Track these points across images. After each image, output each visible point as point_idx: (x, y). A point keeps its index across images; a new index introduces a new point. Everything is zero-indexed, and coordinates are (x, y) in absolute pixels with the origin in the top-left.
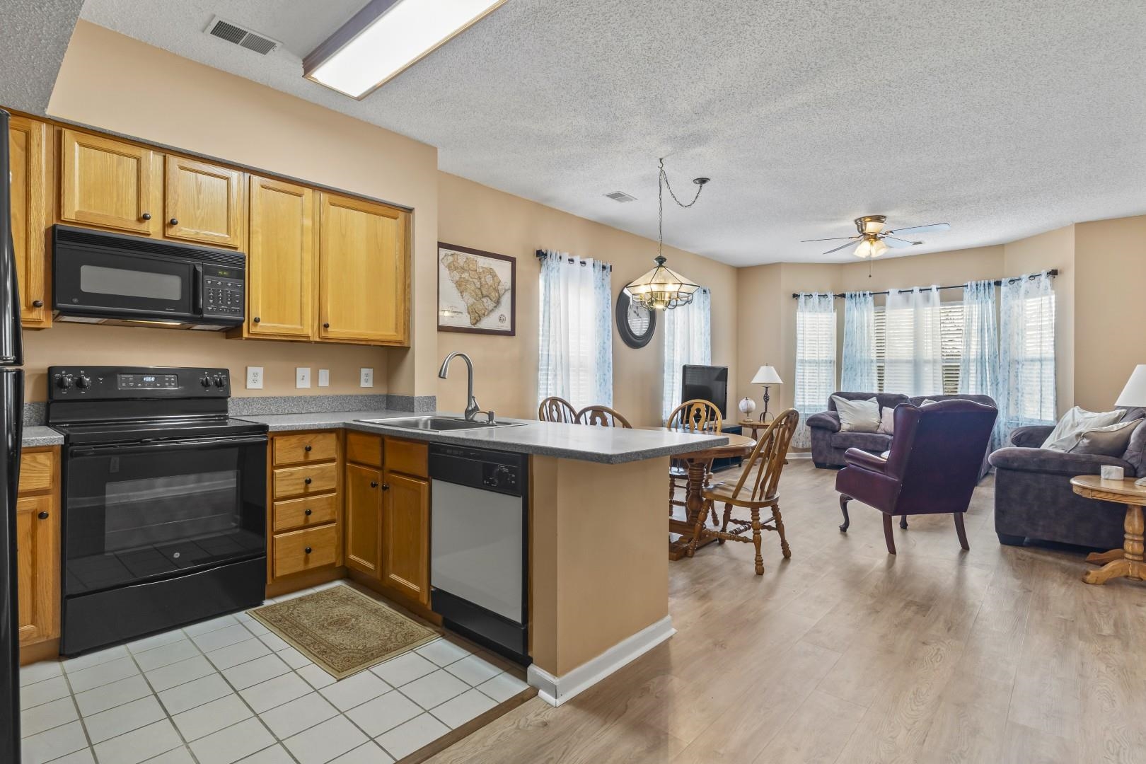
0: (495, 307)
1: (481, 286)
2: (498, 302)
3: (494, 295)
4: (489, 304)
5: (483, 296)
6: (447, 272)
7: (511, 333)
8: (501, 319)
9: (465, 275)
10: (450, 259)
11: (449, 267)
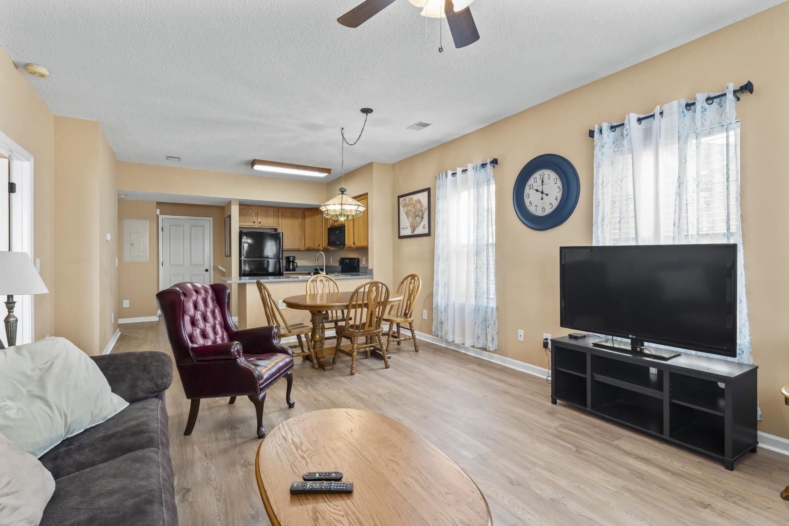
0: (421, 221)
1: (415, 211)
2: (422, 218)
3: (421, 214)
4: (418, 219)
5: (416, 216)
6: (403, 208)
7: (428, 235)
8: (424, 228)
9: (409, 208)
10: (403, 201)
11: (403, 206)
